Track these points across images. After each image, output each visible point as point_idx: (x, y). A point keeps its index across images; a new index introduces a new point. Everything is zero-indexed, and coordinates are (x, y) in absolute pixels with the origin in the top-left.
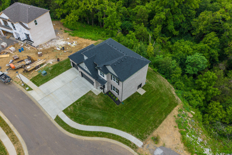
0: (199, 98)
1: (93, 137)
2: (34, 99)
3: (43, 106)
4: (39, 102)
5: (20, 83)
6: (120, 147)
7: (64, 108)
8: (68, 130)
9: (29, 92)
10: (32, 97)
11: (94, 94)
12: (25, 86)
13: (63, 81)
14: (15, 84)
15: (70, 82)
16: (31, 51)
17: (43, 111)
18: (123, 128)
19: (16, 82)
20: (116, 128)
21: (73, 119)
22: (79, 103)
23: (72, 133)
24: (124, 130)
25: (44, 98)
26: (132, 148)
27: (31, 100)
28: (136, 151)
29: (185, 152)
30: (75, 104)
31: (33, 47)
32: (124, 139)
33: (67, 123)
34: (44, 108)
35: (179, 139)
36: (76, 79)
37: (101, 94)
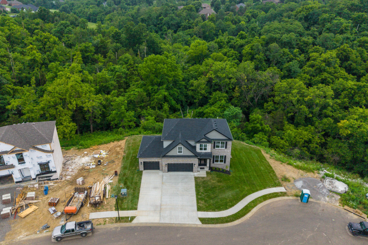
0: (263, 138)
1: (250, 211)
2: (151, 223)
3: (172, 222)
4: (162, 221)
5: (107, 222)
6: (277, 202)
7: (196, 208)
8: (227, 222)
9: (135, 221)
10: (146, 223)
11: (203, 178)
12: (119, 219)
13: (155, 188)
14: (102, 226)
15: (163, 183)
16: (60, 185)
17: (178, 225)
18: (258, 188)
19: (100, 224)
20: (253, 192)
21: (216, 210)
22: (200, 193)
23: (233, 221)
24: (261, 189)
25: (160, 215)
26: (283, 196)
27: (151, 227)
28: (288, 196)
29: (308, 173)
30: (199, 197)
31: (56, 181)
32: (270, 194)
33: (217, 217)
34: (175, 223)
35: (294, 169)
36: (164, 177)
37: (207, 173)
